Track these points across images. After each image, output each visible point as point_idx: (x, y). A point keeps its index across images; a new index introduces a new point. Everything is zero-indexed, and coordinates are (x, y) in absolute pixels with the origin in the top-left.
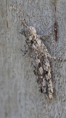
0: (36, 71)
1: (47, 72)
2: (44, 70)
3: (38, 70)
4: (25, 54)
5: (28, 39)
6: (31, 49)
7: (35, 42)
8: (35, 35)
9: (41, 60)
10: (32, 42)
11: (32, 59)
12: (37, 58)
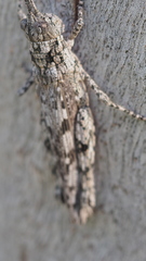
0: (53, 141)
1: (85, 148)
2: (75, 139)
3: (58, 140)
4: (26, 89)
5: (38, 50)
6: (46, 78)
7: (57, 59)
8: (60, 39)
9: (69, 113)
10: (50, 58)
11: (45, 108)
12: (59, 106)
